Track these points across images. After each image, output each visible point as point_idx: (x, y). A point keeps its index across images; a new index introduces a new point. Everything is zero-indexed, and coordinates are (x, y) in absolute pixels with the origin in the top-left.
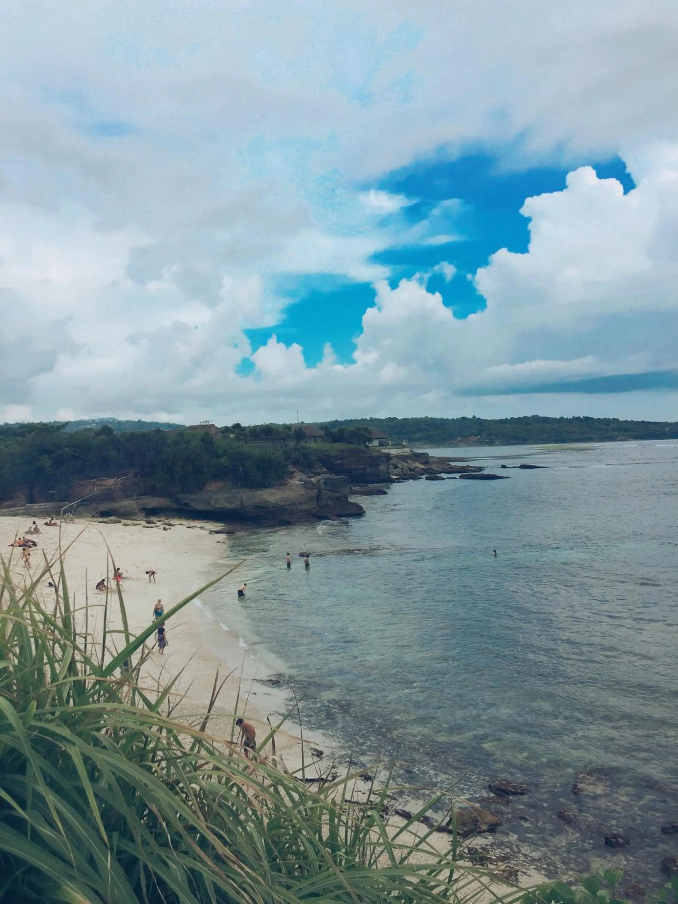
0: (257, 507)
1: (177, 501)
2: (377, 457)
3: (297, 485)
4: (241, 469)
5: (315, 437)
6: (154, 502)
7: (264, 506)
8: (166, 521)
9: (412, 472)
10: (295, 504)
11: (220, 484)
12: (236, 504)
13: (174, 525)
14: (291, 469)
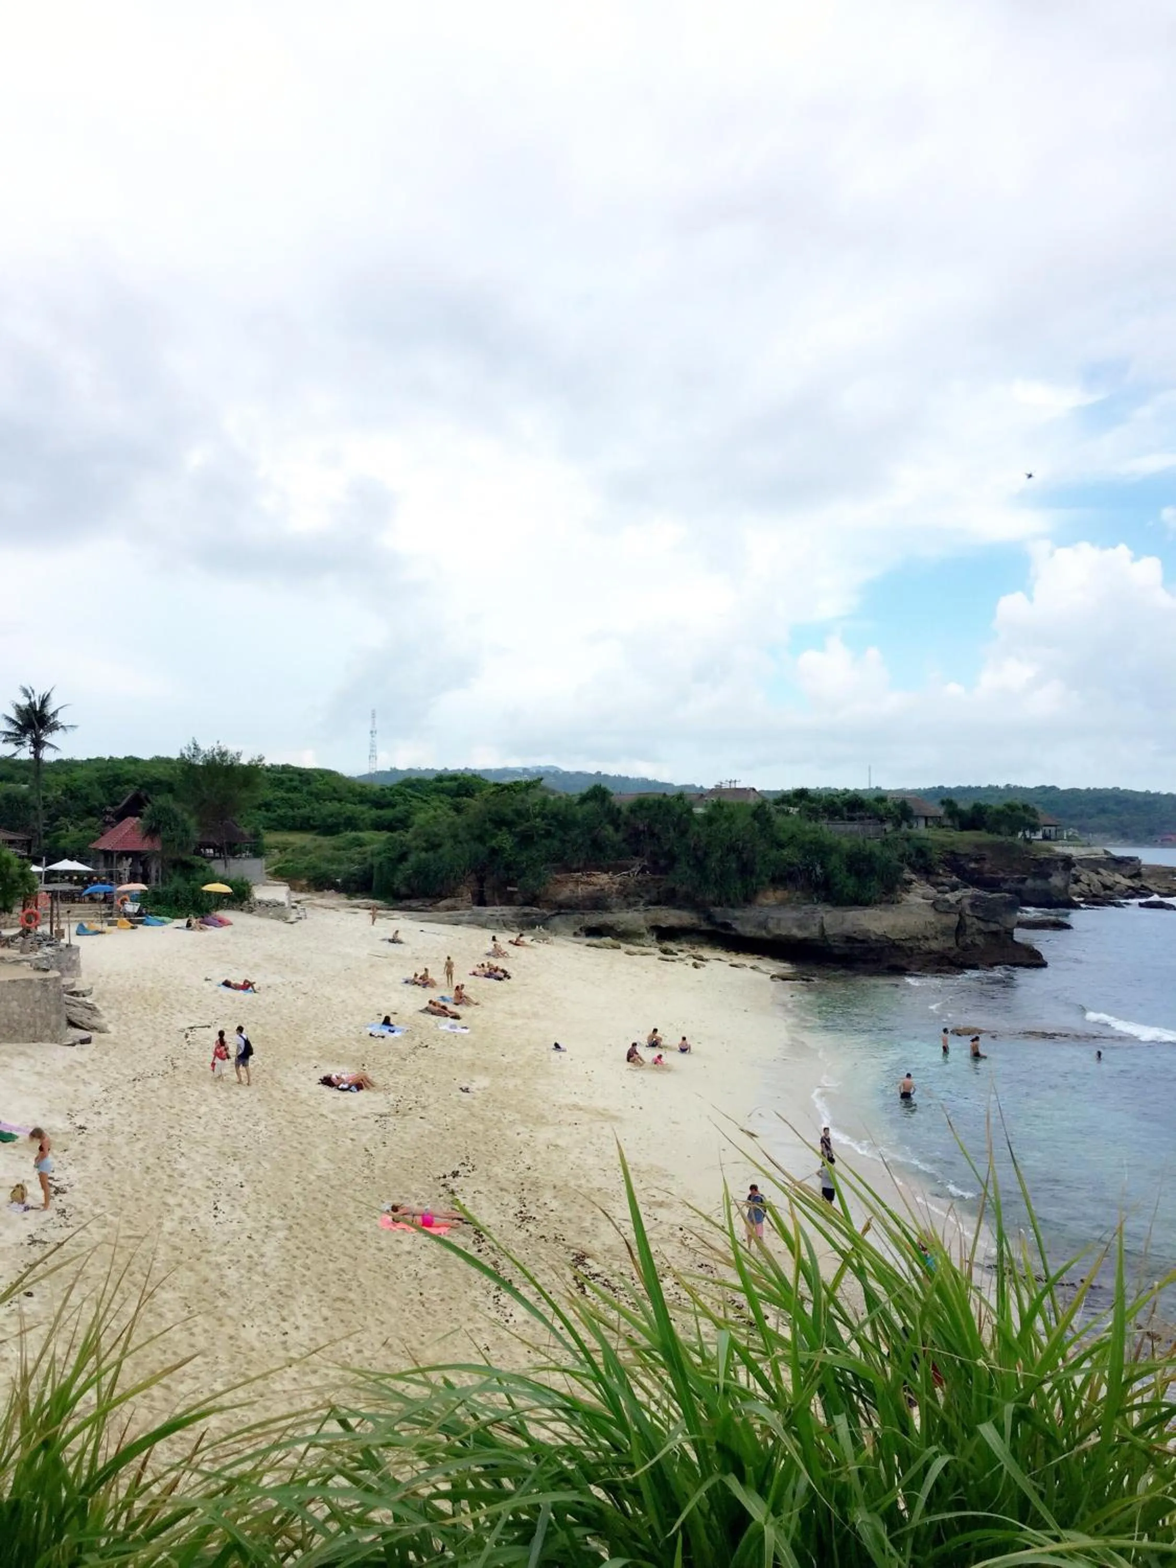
0: (849, 939)
1: (709, 918)
2: (1048, 861)
3: (919, 905)
4: (819, 870)
5: (926, 818)
6: (672, 917)
7: (860, 938)
8: (693, 952)
9: (1108, 892)
10: (918, 940)
11: (781, 894)
12: (813, 932)
13: (707, 960)
14: (908, 875)
